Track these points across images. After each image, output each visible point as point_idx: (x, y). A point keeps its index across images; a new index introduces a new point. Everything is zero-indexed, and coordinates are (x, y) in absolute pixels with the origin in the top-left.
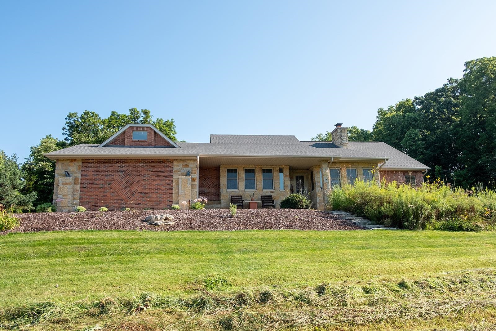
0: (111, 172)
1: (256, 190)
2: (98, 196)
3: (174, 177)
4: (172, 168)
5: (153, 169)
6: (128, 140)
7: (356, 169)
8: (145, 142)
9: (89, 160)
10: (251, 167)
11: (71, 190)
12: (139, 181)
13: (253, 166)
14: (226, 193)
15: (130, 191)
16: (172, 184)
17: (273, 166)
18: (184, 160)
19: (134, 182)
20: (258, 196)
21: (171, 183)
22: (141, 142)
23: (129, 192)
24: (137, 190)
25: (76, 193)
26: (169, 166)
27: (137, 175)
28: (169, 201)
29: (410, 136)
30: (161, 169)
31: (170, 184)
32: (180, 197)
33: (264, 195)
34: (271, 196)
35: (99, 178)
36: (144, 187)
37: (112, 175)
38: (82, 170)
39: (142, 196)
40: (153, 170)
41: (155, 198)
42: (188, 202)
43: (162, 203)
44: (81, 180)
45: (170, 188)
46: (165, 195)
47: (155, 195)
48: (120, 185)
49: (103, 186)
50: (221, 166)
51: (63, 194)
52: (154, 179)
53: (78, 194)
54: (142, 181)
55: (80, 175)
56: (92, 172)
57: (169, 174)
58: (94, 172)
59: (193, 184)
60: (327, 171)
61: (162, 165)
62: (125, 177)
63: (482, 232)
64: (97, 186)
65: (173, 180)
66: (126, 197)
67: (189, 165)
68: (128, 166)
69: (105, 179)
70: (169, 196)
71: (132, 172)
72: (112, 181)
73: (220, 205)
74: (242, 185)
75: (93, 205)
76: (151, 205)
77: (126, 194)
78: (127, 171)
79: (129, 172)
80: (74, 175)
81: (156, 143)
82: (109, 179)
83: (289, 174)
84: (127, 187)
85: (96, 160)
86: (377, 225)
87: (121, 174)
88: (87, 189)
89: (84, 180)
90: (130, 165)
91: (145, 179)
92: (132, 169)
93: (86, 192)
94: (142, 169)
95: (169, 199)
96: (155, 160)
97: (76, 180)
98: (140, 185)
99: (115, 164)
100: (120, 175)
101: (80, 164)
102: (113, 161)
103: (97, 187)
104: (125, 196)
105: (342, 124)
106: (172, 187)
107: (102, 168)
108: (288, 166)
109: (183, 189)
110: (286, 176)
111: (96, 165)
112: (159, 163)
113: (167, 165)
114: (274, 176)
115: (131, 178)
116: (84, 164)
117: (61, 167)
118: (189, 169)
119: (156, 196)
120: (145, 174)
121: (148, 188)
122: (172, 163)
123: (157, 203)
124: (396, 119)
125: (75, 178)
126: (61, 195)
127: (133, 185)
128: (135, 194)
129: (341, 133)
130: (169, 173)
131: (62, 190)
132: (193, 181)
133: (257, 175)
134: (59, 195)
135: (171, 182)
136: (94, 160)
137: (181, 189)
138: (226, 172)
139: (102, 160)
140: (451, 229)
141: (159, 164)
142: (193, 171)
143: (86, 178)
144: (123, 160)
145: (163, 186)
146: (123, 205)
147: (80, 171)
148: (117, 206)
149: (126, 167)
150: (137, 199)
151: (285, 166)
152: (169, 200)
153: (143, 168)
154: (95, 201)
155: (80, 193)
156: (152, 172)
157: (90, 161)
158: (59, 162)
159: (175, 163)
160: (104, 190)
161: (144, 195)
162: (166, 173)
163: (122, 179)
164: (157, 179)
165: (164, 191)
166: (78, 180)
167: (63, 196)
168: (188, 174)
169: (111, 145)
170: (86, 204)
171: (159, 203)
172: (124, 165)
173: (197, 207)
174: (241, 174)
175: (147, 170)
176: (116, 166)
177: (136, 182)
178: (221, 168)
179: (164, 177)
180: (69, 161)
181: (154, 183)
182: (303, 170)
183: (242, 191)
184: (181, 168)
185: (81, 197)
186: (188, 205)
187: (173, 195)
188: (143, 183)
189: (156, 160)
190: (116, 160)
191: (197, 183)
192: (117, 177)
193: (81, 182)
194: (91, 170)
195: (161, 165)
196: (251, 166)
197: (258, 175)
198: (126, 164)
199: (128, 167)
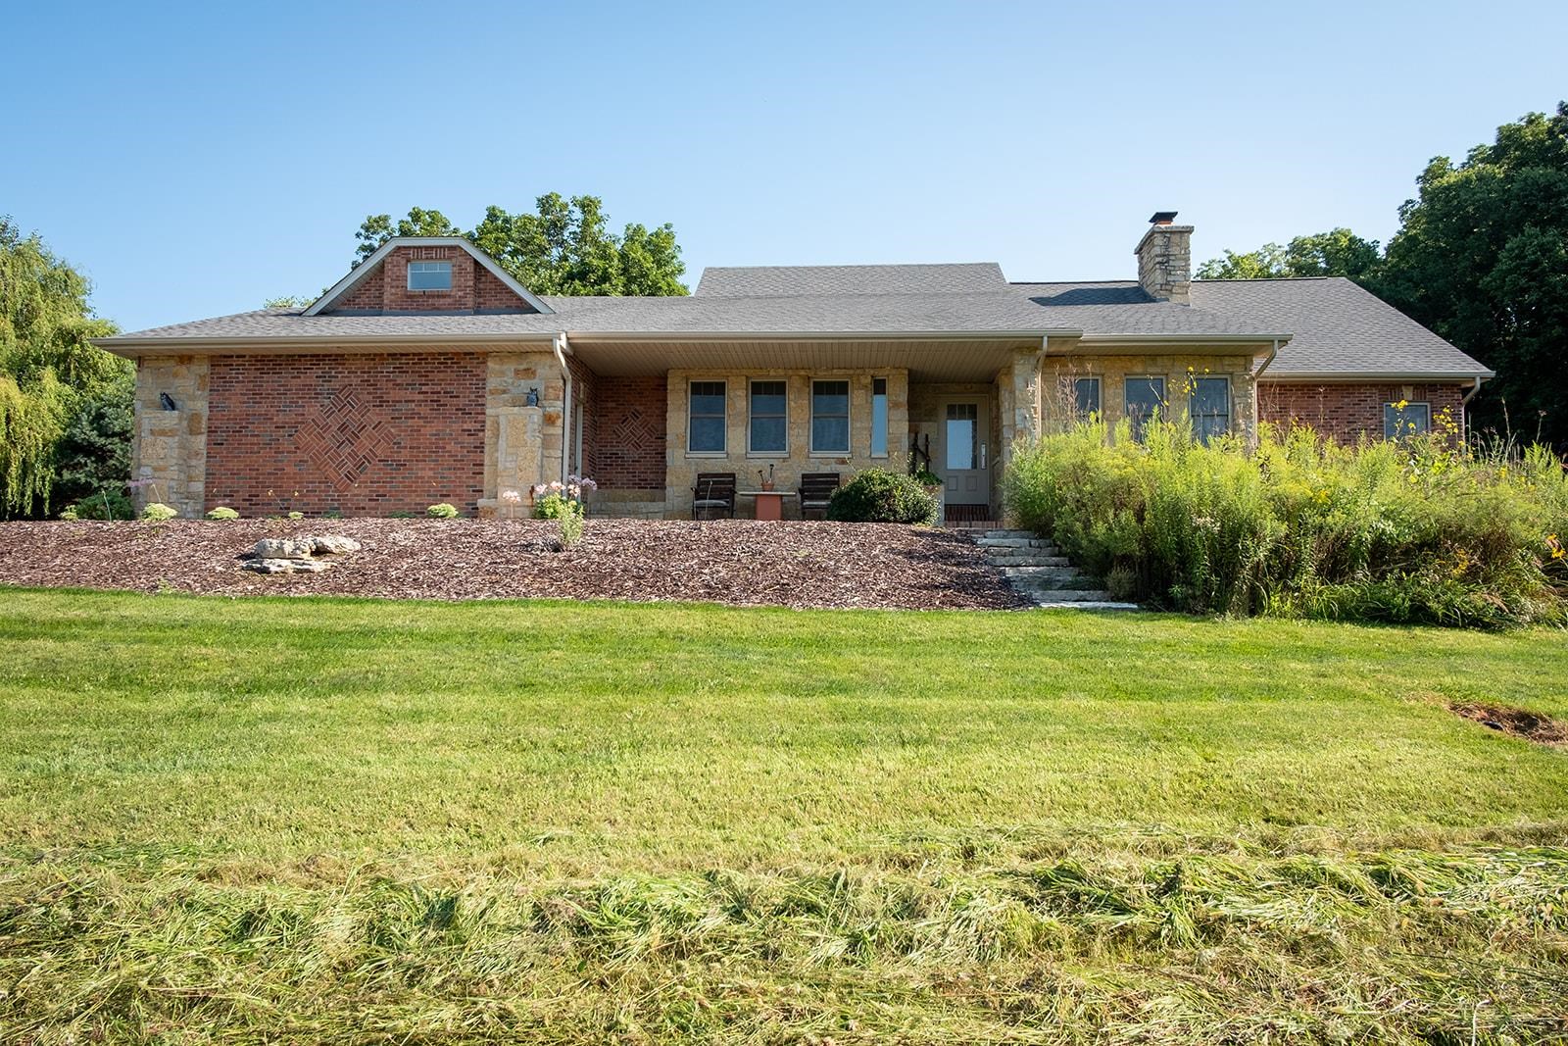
0: (295, 394)
1: (787, 455)
2: (258, 470)
3: (488, 411)
4: (485, 380)
5: (424, 385)
6: (393, 290)
7: (1164, 377)
8: (444, 296)
9: (232, 356)
10: (773, 375)
11: (176, 453)
12: (380, 422)
13: (781, 372)
14: (684, 464)
15: (353, 455)
16: (481, 434)
17: (851, 372)
18: (523, 354)
19: (365, 426)
20: (792, 474)
21: (479, 430)
22: (433, 296)
23: (350, 461)
24: (375, 455)
25: (194, 462)
26: (474, 376)
27: (374, 406)
28: (474, 491)
29: (1521, 256)
30: (449, 384)
31: (477, 435)
32: (502, 476)
33: (811, 470)
34: (837, 475)
35: (261, 415)
36: (395, 444)
37: (300, 406)
38: (211, 390)
39: (387, 473)
40: (424, 389)
41: (429, 477)
42: (528, 495)
43: (449, 496)
44: (209, 419)
45: (475, 447)
46: (459, 469)
47: (430, 469)
48: (324, 438)
49: (273, 440)
50: (670, 371)
51: (155, 464)
52: (427, 418)
53: (200, 465)
54: (389, 422)
55: (206, 405)
56: (241, 394)
57: (473, 401)
58: (245, 394)
59: (548, 435)
60: (1030, 388)
61: (452, 372)
62: (339, 411)
63: (1518, 631)
64: (255, 440)
65: (484, 422)
66: (340, 475)
67: (539, 371)
68: (347, 377)
69: (279, 419)
70: (474, 473)
71: (360, 396)
72: (299, 423)
73: (661, 504)
74: (737, 437)
75: (244, 500)
76: (418, 500)
77: (341, 465)
78: (342, 390)
79: (350, 395)
80: (190, 404)
81: (481, 300)
82: (291, 418)
83: (906, 399)
84: (344, 442)
85: (251, 356)
86: (1081, 593)
87: (327, 401)
88: (225, 449)
89: (216, 420)
90: (353, 372)
91: (397, 418)
92: (359, 385)
93: (225, 457)
94: (390, 385)
95: (471, 482)
96: (430, 354)
97: (194, 418)
98: (383, 438)
99: (308, 369)
100: (321, 406)
101: (204, 369)
102: (302, 359)
103: (255, 444)
104: (337, 472)
105: (1176, 213)
106: (481, 443)
107: (270, 382)
108: (906, 372)
109: (510, 450)
110: (896, 405)
111: (253, 374)
112: (442, 363)
113: (468, 371)
114: (852, 405)
115: (355, 415)
116: (217, 369)
117: (150, 381)
118: (535, 383)
119: (431, 473)
120: (397, 402)
121: (406, 448)
122: (484, 363)
123: (436, 496)
124: (1474, 194)
125: (193, 415)
126: (150, 468)
127: (363, 436)
128: (367, 467)
129: (1167, 247)
130: (473, 396)
131: (150, 451)
132: (548, 425)
133: (792, 403)
134: (142, 468)
135: (478, 426)
136: (244, 356)
137: (504, 451)
138: (686, 392)
139: (269, 356)
140: (1380, 615)
141: (442, 369)
142: (550, 390)
143: (224, 416)
144: (331, 355)
145: (454, 439)
146: (332, 500)
147: (207, 393)
148: (316, 504)
149: (342, 378)
150: (375, 482)
151: (894, 372)
152: (471, 487)
153: (391, 380)
154: (250, 487)
155: (207, 462)
156: (422, 396)
157: (235, 361)
158: (146, 365)
159: (492, 365)
160: (275, 452)
161: (395, 469)
162: (464, 397)
163: (328, 417)
164: (435, 418)
165: (457, 456)
166: (200, 422)
167: (155, 469)
168: (533, 399)
169: (346, 308)
170: (224, 496)
171: (441, 495)
172: (333, 374)
173: (549, 511)
174: (738, 401)
175: (405, 389)
176: (311, 377)
177: (371, 428)
178: (669, 381)
179: (457, 410)
180: (172, 362)
181: (428, 430)
182: (974, 385)
183: (738, 457)
184: (510, 381)
185: (210, 474)
186: (528, 502)
187: (486, 468)
188: (392, 430)
189: (433, 354)
190: (311, 356)
191: (563, 430)
192: (313, 411)
193: (209, 427)
194: (238, 388)
195: (449, 370)
196: (772, 373)
197: (795, 403)
198: (340, 370)
199: (346, 379)
